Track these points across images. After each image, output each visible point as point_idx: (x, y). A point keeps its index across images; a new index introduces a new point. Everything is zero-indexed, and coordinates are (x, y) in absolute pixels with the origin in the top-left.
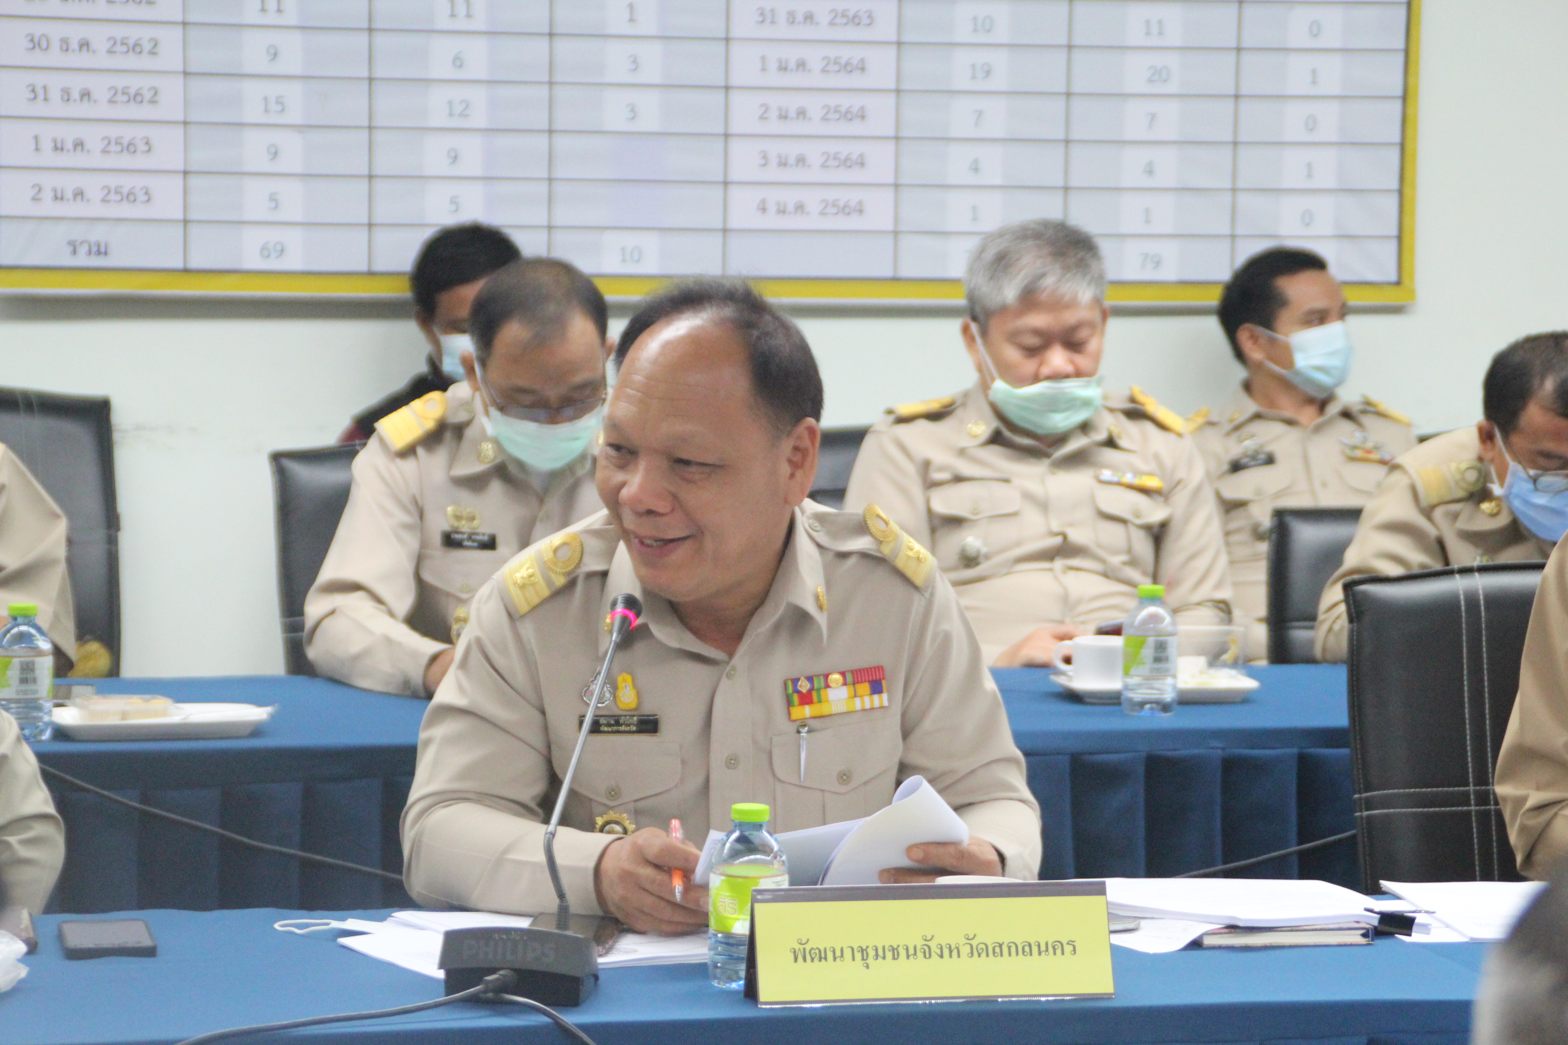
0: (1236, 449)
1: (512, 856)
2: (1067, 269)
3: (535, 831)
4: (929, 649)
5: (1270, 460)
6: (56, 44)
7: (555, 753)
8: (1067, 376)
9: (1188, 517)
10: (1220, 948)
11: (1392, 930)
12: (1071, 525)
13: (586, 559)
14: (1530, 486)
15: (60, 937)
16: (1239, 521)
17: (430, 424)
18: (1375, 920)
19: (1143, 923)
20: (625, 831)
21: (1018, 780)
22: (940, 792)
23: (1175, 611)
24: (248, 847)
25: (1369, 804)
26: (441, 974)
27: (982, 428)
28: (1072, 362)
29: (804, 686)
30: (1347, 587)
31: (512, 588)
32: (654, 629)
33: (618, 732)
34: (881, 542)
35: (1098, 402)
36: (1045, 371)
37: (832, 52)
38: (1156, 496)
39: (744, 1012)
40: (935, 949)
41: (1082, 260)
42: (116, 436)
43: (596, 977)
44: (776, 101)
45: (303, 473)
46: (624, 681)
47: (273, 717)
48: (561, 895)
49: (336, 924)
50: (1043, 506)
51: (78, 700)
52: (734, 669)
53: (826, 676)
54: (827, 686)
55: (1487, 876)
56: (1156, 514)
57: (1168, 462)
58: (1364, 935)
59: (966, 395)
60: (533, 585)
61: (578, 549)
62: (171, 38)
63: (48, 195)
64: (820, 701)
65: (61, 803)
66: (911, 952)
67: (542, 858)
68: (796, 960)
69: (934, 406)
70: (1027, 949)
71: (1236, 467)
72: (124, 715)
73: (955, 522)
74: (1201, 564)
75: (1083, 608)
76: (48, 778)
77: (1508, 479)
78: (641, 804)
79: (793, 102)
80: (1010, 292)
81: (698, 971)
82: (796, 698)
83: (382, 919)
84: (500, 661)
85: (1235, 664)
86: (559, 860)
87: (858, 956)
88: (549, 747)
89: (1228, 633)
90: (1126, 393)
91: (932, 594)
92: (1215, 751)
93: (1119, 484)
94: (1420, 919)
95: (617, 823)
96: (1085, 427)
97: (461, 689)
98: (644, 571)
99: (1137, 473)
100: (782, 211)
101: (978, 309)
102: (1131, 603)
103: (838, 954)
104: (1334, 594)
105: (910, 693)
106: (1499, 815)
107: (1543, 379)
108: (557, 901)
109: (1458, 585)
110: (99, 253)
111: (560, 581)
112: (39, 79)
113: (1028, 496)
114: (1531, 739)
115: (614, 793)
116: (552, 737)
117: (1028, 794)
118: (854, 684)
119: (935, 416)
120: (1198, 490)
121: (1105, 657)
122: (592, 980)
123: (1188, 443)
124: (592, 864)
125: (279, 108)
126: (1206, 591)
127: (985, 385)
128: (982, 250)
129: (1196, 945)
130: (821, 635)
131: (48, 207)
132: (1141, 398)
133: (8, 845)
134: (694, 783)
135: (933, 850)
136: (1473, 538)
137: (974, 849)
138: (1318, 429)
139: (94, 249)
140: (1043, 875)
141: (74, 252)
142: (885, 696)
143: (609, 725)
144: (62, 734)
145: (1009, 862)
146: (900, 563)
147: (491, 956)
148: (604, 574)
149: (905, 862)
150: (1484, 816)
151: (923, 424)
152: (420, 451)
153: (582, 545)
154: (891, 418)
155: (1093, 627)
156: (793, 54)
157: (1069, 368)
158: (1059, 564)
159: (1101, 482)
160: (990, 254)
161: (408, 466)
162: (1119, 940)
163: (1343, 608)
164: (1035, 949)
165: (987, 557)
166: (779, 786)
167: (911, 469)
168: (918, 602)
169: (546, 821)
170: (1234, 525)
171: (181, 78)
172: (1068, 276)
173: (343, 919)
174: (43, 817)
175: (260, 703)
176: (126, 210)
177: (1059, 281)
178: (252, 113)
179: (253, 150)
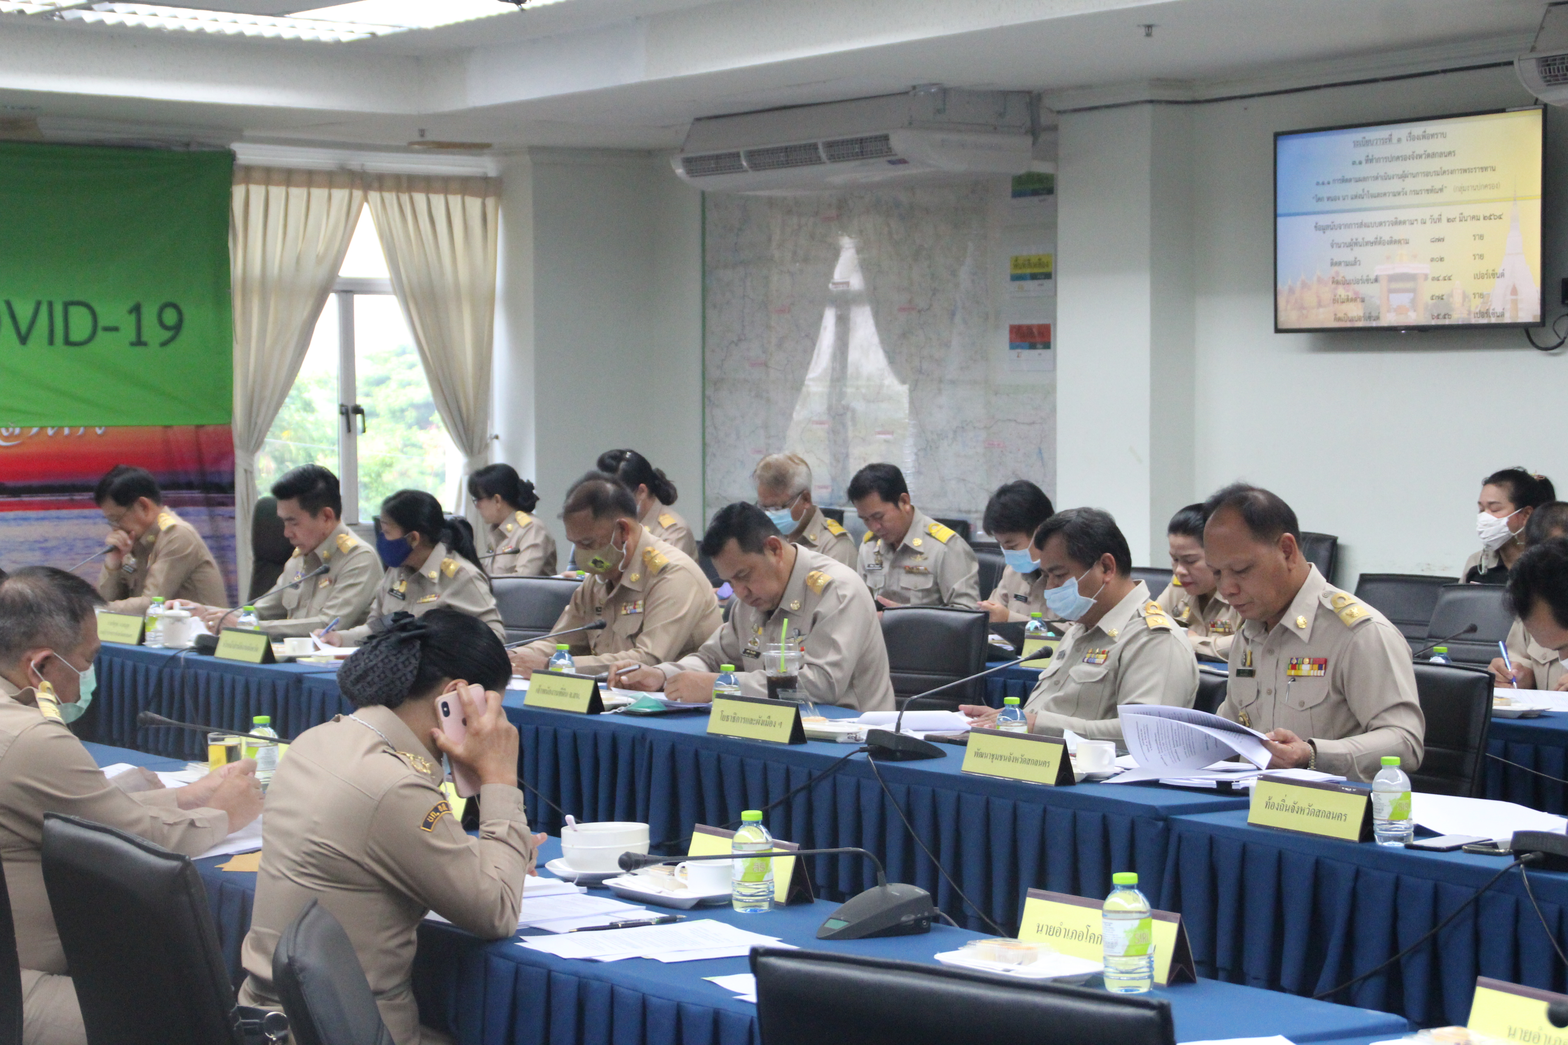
32: (1246, 632)
46: (1249, 654)
53: (1303, 660)
54: (1303, 664)
64: (1299, 669)
82: (1290, 666)
118: (1313, 665)
143: (1242, 673)
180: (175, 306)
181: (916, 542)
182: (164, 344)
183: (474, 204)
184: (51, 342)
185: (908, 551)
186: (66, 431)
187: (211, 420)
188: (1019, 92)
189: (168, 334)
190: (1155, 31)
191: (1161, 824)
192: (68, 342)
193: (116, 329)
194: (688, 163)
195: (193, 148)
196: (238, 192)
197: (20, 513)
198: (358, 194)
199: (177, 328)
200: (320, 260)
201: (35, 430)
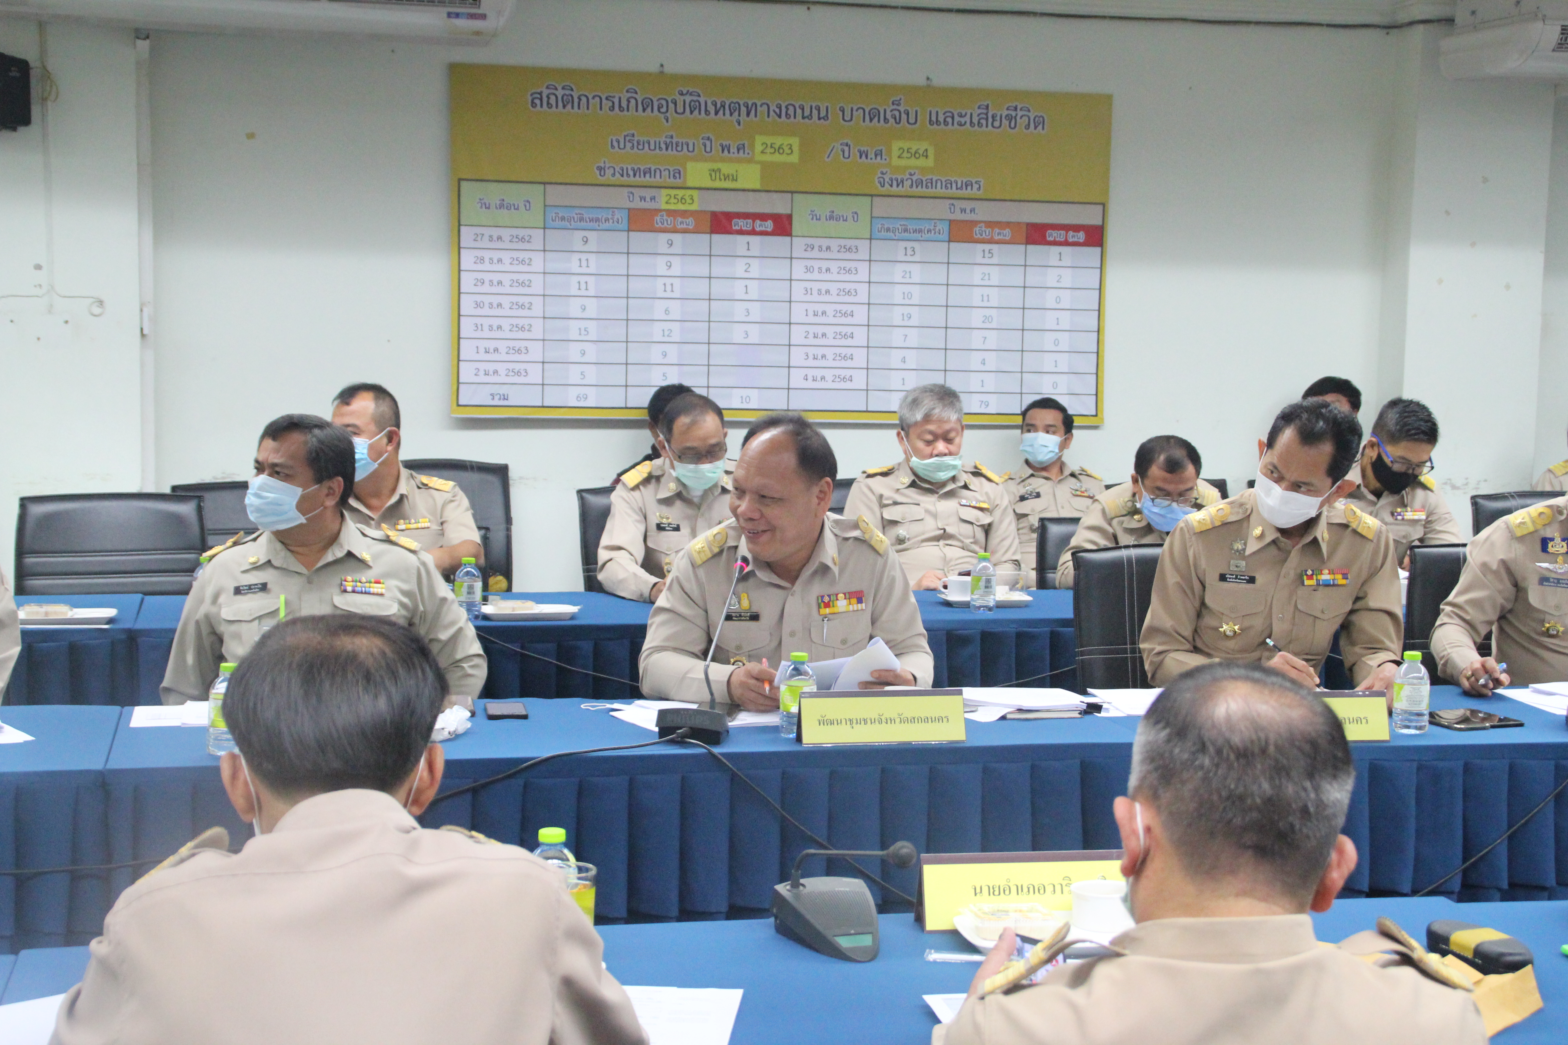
0: (1022, 491)
1: (689, 675)
2: (944, 406)
3: (700, 664)
4: (885, 583)
5: (1038, 495)
6: (487, 305)
7: (711, 629)
8: (945, 455)
9: (1001, 521)
10: (1014, 719)
11: (1092, 711)
12: (947, 525)
13: (728, 541)
14: (1151, 504)
15: (485, 710)
16: (1024, 523)
17: (645, 475)
18: (1084, 707)
19: (979, 708)
20: (744, 664)
21: (924, 643)
22: (890, 648)
23: (995, 565)
24: (570, 670)
25: (1082, 654)
26: (657, 729)
27: (907, 480)
28: (947, 448)
29: (826, 599)
30: (1073, 554)
31: (694, 552)
32: (757, 573)
33: (741, 620)
34: (864, 533)
35: (960, 467)
36: (935, 452)
37: (839, 307)
38: (986, 512)
39: (796, 748)
40: (884, 720)
41: (952, 402)
42: (511, 482)
43: (728, 732)
44: (812, 329)
45: (591, 499)
46: (744, 596)
47: (579, 610)
48: (712, 694)
49: (609, 706)
50: (935, 516)
51: (494, 602)
52: (794, 591)
53: (837, 595)
54: (837, 599)
55: (1135, 686)
56: (986, 519)
57: (992, 497)
58: (1080, 714)
59: (899, 464)
60: (704, 551)
61: (725, 536)
62: (537, 302)
63: (482, 373)
64: (833, 606)
65: (486, 649)
66: (873, 721)
67: (703, 676)
68: (820, 724)
69: (885, 470)
70: (926, 720)
71: (1023, 498)
72: (514, 609)
73: (894, 523)
74: (1007, 543)
75: (953, 563)
76: (480, 637)
77: (1142, 501)
78: (751, 653)
79: (820, 330)
80: (919, 416)
81: (775, 729)
82: (822, 605)
83: (630, 704)
84: (687, 587)
85: (1022, 589)
86: (711, 677)
87: (848, 723)
88: (708, 627)
89: (1019, 574)
90: (973, 464)
91: (887, 558)
92: (1012, 629)
93: (970, 506)
94: (1105, 706)
95: (740, 661)
96: (954, 479)
97: (668, 599)
98: (751, 546)
99: (978, 501)
100: (814, 380)
101: (904, 425)
102: (975, 561)
103: (839, 722)
104: (1067, 557)
105: (876, 603)
106: (1141, 658)
107: (1160, 454)
108: (709, 697)
109: (1124, 553)
110: (504, 399)
111: (716, 550)
112: (479, 321)
113: (927, 511)
114: (1157, 624)
115: (739, 648)
116: (710, 622)
117: (930, 651)
118: (849, 599)
119: (885, 474)
120: (1005, 509)
121: (962, 586)
122: (726, 733)
123: (1001, 487)
124: (726, 679)
125: (586, 333)
126: (1009, 556)
127: (908, 460)
128: (906, 397)
129: (1003, 718)
130: (835, 576)
131: (482, 378)
132: (979, 467)
133: (463, 667)
134: (774, 644)
135: (883, 673)
136: (1131, 531)
137: (903, 674)
138: (1060, 481)
139: (502, 397)
140: (933, 686)
141: (493, 399)
142: (864, 605)
143: (736, 617)
144: (486, 617)
145: (918, 680)
146: (873, 543)
147: (679, 721)
148: (736, 547)
149: (870, 679)
150: (1134, 659)
151: (879, 477)
152: (641, 487)
153: (727, 534)
154: (865, 475)
155: (957, 572)
156: (820, 308)
157: (947, 451)
158: (942, 543)
159: (961, 505)
160: (910, 399)
161: (636, 494)
162: (968, 716)
163: (1071, 563)
164: (930, 720)
165: (909, 539)
166: (813, 645)
167: (874, 498)
168: (880, 561)
169: (705, 660)
170: (1021, 526)
171: (542, 319)
172: (946, 409)
173: (612, 704)
174: (479, 655)
175: (574, 605)
176: (516, 379)
177: (941, 411)
178: (574, 335)
179: (573, 352)
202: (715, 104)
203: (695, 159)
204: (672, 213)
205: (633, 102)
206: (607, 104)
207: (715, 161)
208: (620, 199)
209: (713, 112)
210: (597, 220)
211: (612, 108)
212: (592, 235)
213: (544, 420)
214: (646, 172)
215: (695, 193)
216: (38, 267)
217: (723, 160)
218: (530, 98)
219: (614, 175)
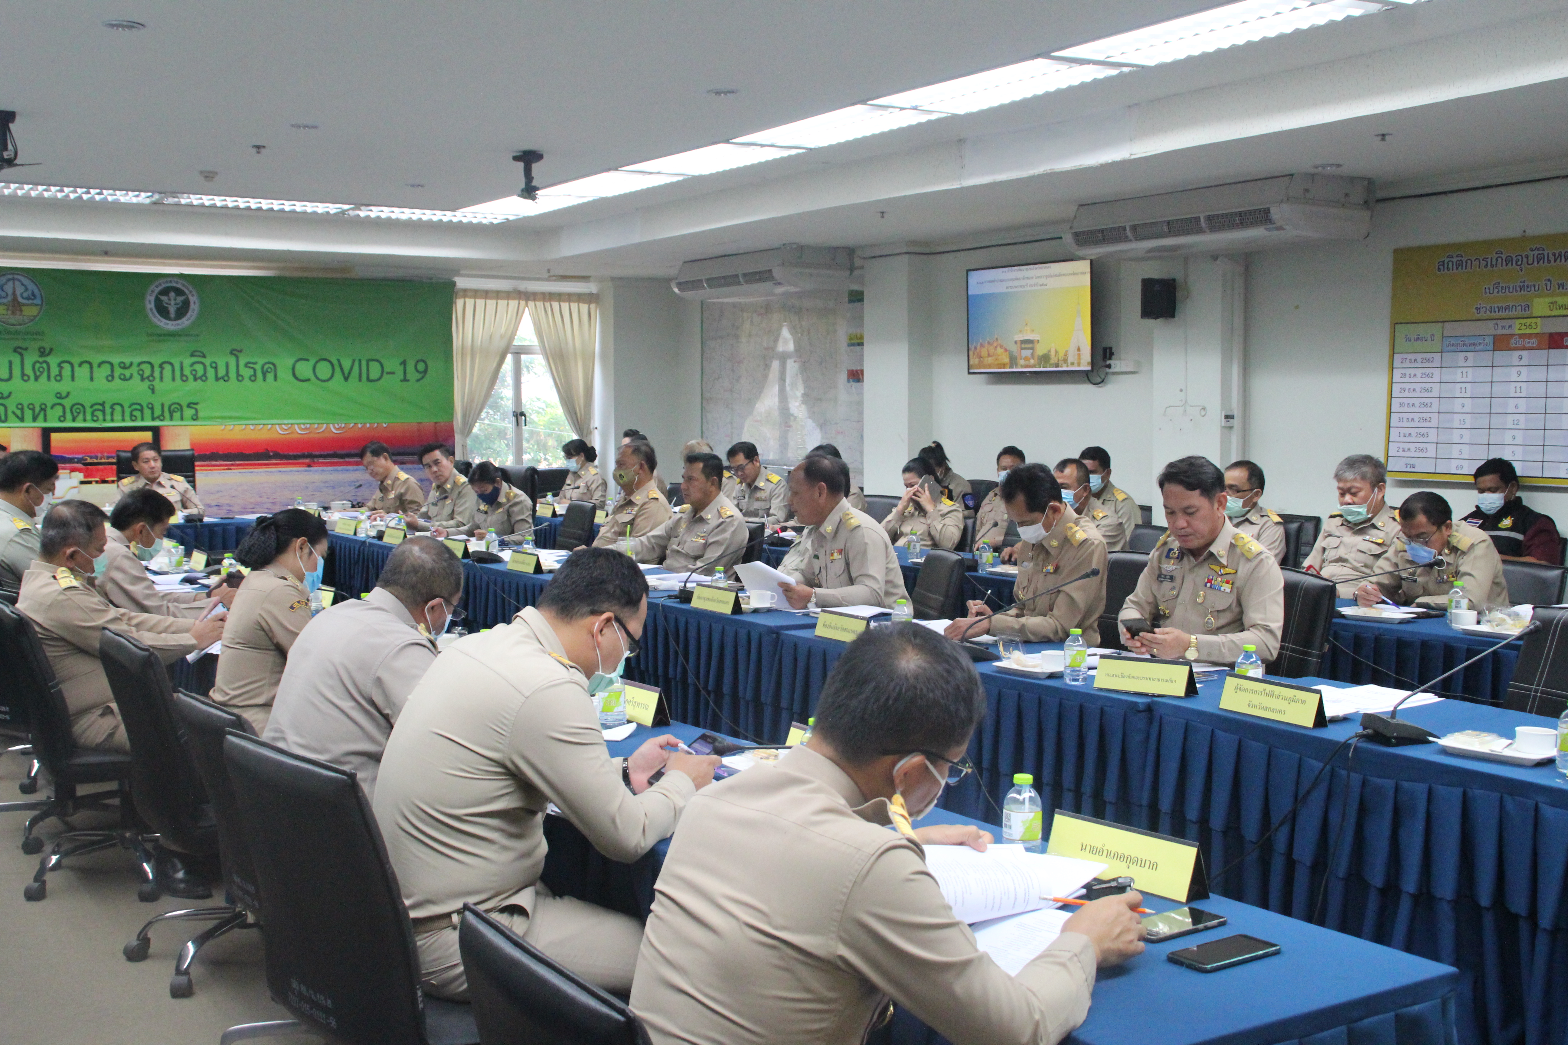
6: (1406, 405)
8: (1350, 504)
62: (1436, 402)
63: (1401, 450)
93: (1369, 541)
99: (1378, 538)
110: (1414, 467)
112: (1402, 415)
113: (1342, 542)
125: (1464, 423)
131: (1401, 454)
139: (1412, 466)
141: (1407, 467)
157: (1351, 501)
159: (1363, 540)
171: (1438, 414)
176: (1421, 455)
178: (1456, 424)
179: (1455, 436)
180: (424, 361)
181: (761, 484)
182: (418, 380)
183: (584, 307)
184: (360, 380)
185: (757, 488)
186: (368, 425)
187: (441, 419)
188: (843, 248)
189: (420, 376)
190: (886, 215)
191: (774, 636)
192: (368, 380)
193: (393, 373)
194: (679, 285)
195: (434, 280)
196: (459, 303)
197: (345, 467)
198: (523, 303)
199: (425, 371)
200: (502, 337)
201: (352, 425)
202: (1554, 254)
203: (1539, 296)
204: (1522, 336)
205: (1500, 260)
206: (1483, 263)
207: (1552, 296)
208: (1489, 328)
209: (1553, 260)
210: (1474, 344)
211: (1486, 266)
212: (1470, 355)
213: (1437, 482)
214: (1507, 308)
215: (1539, 320)
216: (1181, 390)
217: (1561, 295)
218: (1437, 265)
219: (1486, 312)
